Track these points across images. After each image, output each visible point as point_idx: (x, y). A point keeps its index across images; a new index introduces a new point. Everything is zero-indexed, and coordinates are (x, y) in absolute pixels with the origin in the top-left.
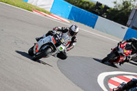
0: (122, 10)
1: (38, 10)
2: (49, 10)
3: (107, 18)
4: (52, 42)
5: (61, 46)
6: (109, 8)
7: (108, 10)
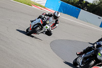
0: (99, 4)
1: (36, 5)
2: (44, 5)
3: (87, 11)
4: (40, 23)
5: (47, 25)
6: (89, 3)
7: (88, 5)
